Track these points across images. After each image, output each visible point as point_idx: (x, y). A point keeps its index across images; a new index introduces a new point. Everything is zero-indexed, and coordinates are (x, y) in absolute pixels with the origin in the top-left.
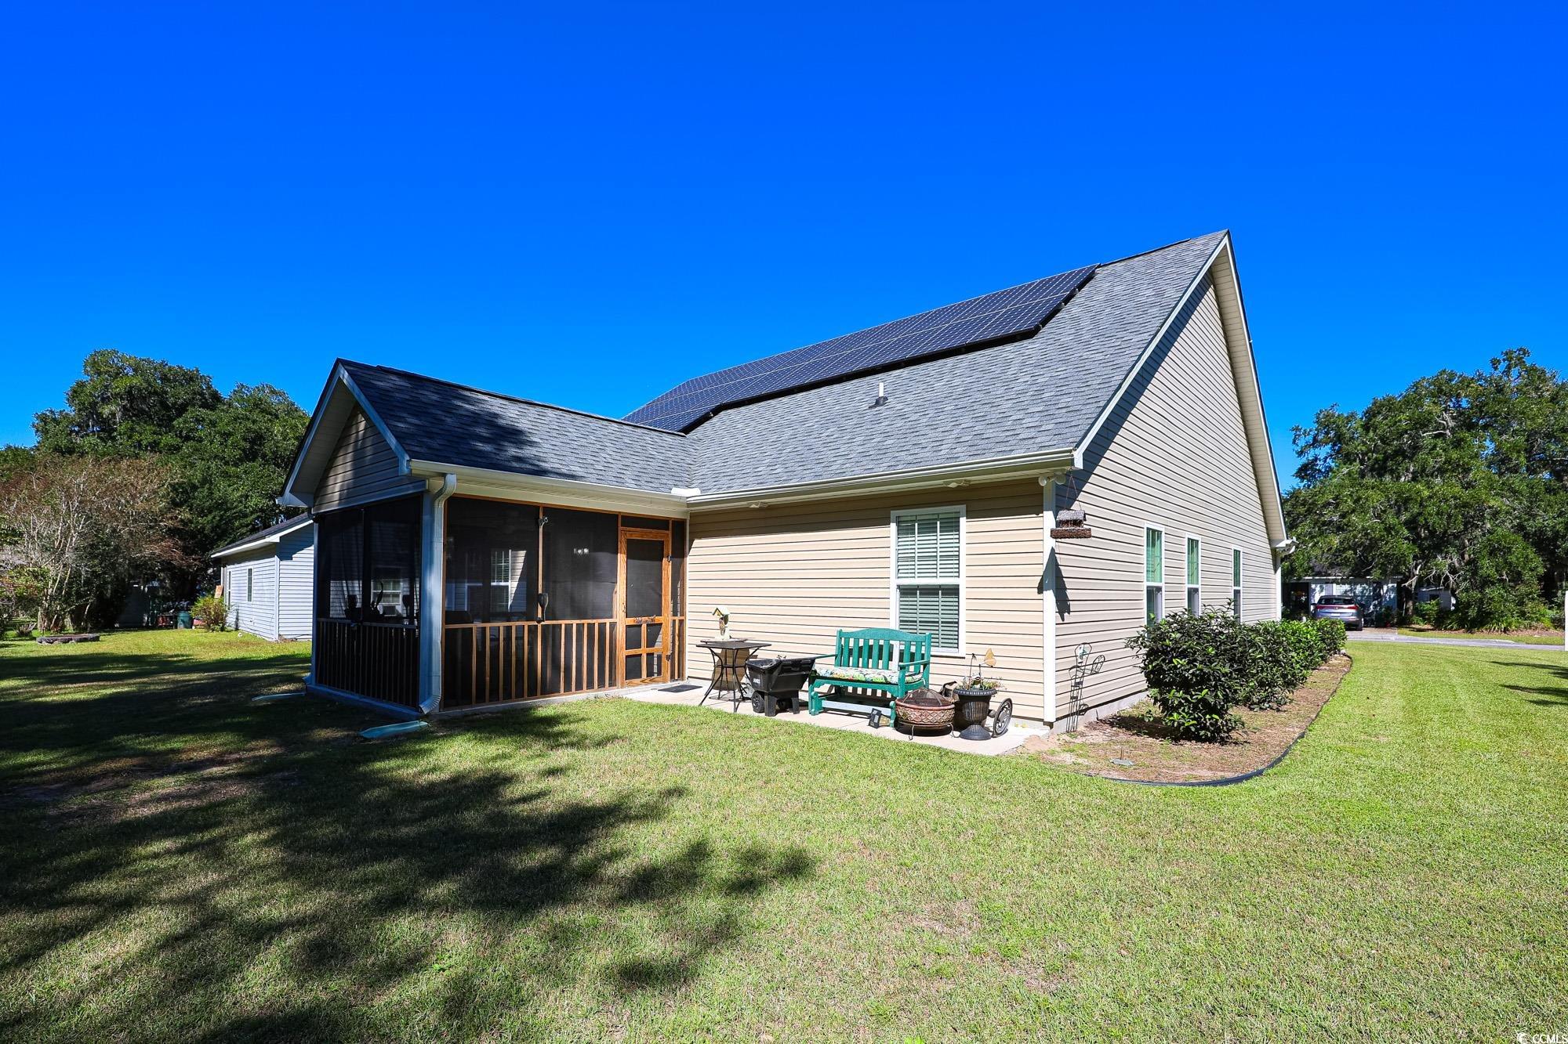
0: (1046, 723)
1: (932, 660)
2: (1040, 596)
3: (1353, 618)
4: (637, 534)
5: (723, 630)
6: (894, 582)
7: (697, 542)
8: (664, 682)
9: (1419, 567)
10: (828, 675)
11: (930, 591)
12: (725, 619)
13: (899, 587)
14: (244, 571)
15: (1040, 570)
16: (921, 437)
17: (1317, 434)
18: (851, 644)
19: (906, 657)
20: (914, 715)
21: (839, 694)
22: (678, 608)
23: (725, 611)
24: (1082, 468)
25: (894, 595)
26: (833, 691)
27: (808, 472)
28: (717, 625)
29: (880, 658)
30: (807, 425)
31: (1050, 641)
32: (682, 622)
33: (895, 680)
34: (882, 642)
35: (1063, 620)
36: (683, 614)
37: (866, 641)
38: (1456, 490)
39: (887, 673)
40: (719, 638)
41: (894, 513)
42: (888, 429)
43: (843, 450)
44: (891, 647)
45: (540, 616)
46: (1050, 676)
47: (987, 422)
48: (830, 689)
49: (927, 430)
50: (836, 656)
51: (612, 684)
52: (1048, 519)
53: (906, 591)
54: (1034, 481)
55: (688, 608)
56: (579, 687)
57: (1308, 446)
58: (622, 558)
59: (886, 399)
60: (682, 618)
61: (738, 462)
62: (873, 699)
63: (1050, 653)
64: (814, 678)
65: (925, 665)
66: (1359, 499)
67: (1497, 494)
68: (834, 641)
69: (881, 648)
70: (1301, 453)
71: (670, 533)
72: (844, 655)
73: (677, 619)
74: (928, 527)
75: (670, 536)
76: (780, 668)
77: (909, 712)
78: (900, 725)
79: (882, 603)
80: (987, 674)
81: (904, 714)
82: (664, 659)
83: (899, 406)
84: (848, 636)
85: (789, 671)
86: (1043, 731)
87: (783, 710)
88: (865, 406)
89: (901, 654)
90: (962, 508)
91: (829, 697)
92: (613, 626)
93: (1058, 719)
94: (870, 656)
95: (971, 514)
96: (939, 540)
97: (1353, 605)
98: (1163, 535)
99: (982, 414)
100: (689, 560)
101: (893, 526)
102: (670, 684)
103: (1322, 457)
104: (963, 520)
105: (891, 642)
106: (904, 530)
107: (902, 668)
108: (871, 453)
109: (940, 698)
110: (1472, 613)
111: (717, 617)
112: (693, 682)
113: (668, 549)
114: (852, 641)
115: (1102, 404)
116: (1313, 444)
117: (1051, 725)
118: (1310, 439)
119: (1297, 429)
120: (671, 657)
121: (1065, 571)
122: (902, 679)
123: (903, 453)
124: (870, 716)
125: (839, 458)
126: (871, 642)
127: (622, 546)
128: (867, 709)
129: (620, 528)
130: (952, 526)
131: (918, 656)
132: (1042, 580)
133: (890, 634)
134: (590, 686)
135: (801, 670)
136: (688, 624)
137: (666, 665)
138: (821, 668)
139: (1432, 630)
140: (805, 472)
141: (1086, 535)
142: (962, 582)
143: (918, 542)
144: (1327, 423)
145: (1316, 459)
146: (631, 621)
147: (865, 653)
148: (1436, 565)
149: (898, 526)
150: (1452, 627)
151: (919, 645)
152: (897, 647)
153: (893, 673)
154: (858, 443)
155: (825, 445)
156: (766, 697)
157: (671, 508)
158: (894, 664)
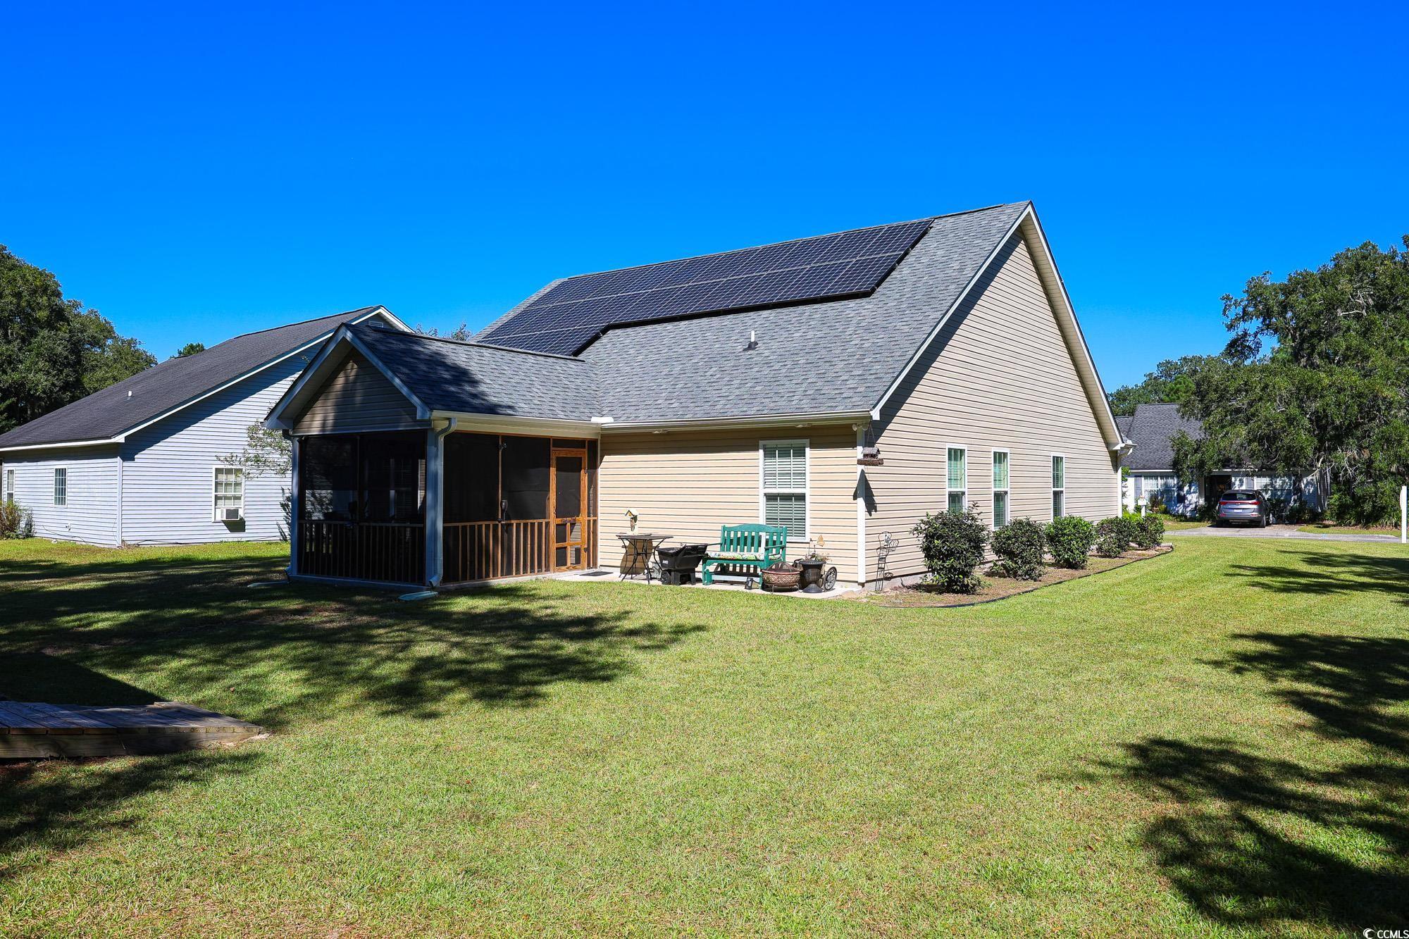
0: (860, 584)
1: (788, 545)
2: (855, 501)
3: (1255, 514)
4: (564, 453)
5: (632, 527)
6: (762, 491)
7: (606, 458)
8: (583, 569)
9: (1321, 460)
10: (716, 557)
11: (786, 497)
12: (635, 518)
13: (765, 494)
14: (51, 471)
15: (855, 484)
16: (781, 387)
17: (1246, 306)
18: (732, 536)
19: (770, 543)
20: (773, 578)
21: (724, 571)
22: (593, 510)
23: (635, 512)
24: (878, 419)
25: (762, 500)
26: (719, 570)
27: (698, 409)
28: (629, 524)
29: (752, 545)
30: (693, 361)
31: (861, 530)
32: (595, 521)
33: (762, 558)
34: (753, 534)
35: (871, 515)
36: (595, 514)
37: (743, 533)
38: (1353, 378)
39: (757, 554)
40: (630, 533)
41: (761, 443)
42: (758, 375)
43: (724, 392)
44: (760, 537)
45: (500, 517)
46: (861, 553)
47: (826, 379)
48: (717, 568)
49: (784, 381)
50: (721, 544)
51: (547, 570)
52: (859, 452)
53: (770, 498)
54: (850, 426)
55: (600, 510)
56: (525, 571)
57: (1238, 319)
58: (553, 471)
59: (756, 343)
60: (595, 518)
61: (639, 392)
62: (747, 572)
63: (861, 538)
64: (706, 559)
65: (783, 548)
66: (1266, 386)
67: (1393, 384)
68: (719, 534)
69: (753, 537)
70: (1230, 327)
71: (586, 450)
72: (726, 543)
73: (592, 518)
74: (785, 453)
75: (586, 452)
76: (683, 552)
77: (770, 576)
78: (766, 586)
79: (753, 506)
80: (819, 552)
81: (768, 578)
82: (583, 551)
83: (767, 353)
84: (729, 530)
85: (690, 554)
86: (858, 588)
87: (684, 583)
88: (740, 348)
89: (767, 542)
90: (807, 441)
91: (716, 573)
92: (547, 524)
93: (867, 582)
94: (745, 544)
95: (814, 446)
96: (791, 463)
97: (1254, 501)
98: (966, 451)
99: (823, 371)
100: (599, 470)
101: (761, 451)
102: (587, 571)
103: (1251, 332)
104: (808, 450)
105: (760, 533)
106: (769, 454)
107: (766, 550)
108: (745, 397)
109: (792, 568)
110: (1368, 507)
111: (629, 518)
112: (604, 569)
113: (585, 463)
114: (732, 533)
115: (895, 375)
116: (1243, 317)
117: (863, 585)
118: (1240, 310)
119: (1228, 298)
120: (587, 550)
121: (872, 485)
122: (767, 557)
123: (767, 400)
124: (745, 584)
125: (722, 398)
126: (746, 534)
127: (553, 462)
128: (744, 579)
129: (552, 448)
130: (800, 453)
131: (778, 543)
132: (856, 491)
133: (759, 528)
134: (532, 571)
135: (696, 554)
136: (600, 523)
137: (584, 555)
138: (712, 552)
139: (1334, 526)
140: (696, 409)
141: (880, 463)
142: (807, 492)
143: (778, 463)
144: (1255, 294)
145: (1245, 334)
146: (559, 521)
147: (742, 542)
148: (1336, 457)
149: (764, 451)
150: (1350, 523)
151: (779, 535)
152: (764, 536)
153: (761, 554)
154: (736, 386)
155: (710, 384)
156: (673, 573)
157: (586, 432)
158: (762, 549)
